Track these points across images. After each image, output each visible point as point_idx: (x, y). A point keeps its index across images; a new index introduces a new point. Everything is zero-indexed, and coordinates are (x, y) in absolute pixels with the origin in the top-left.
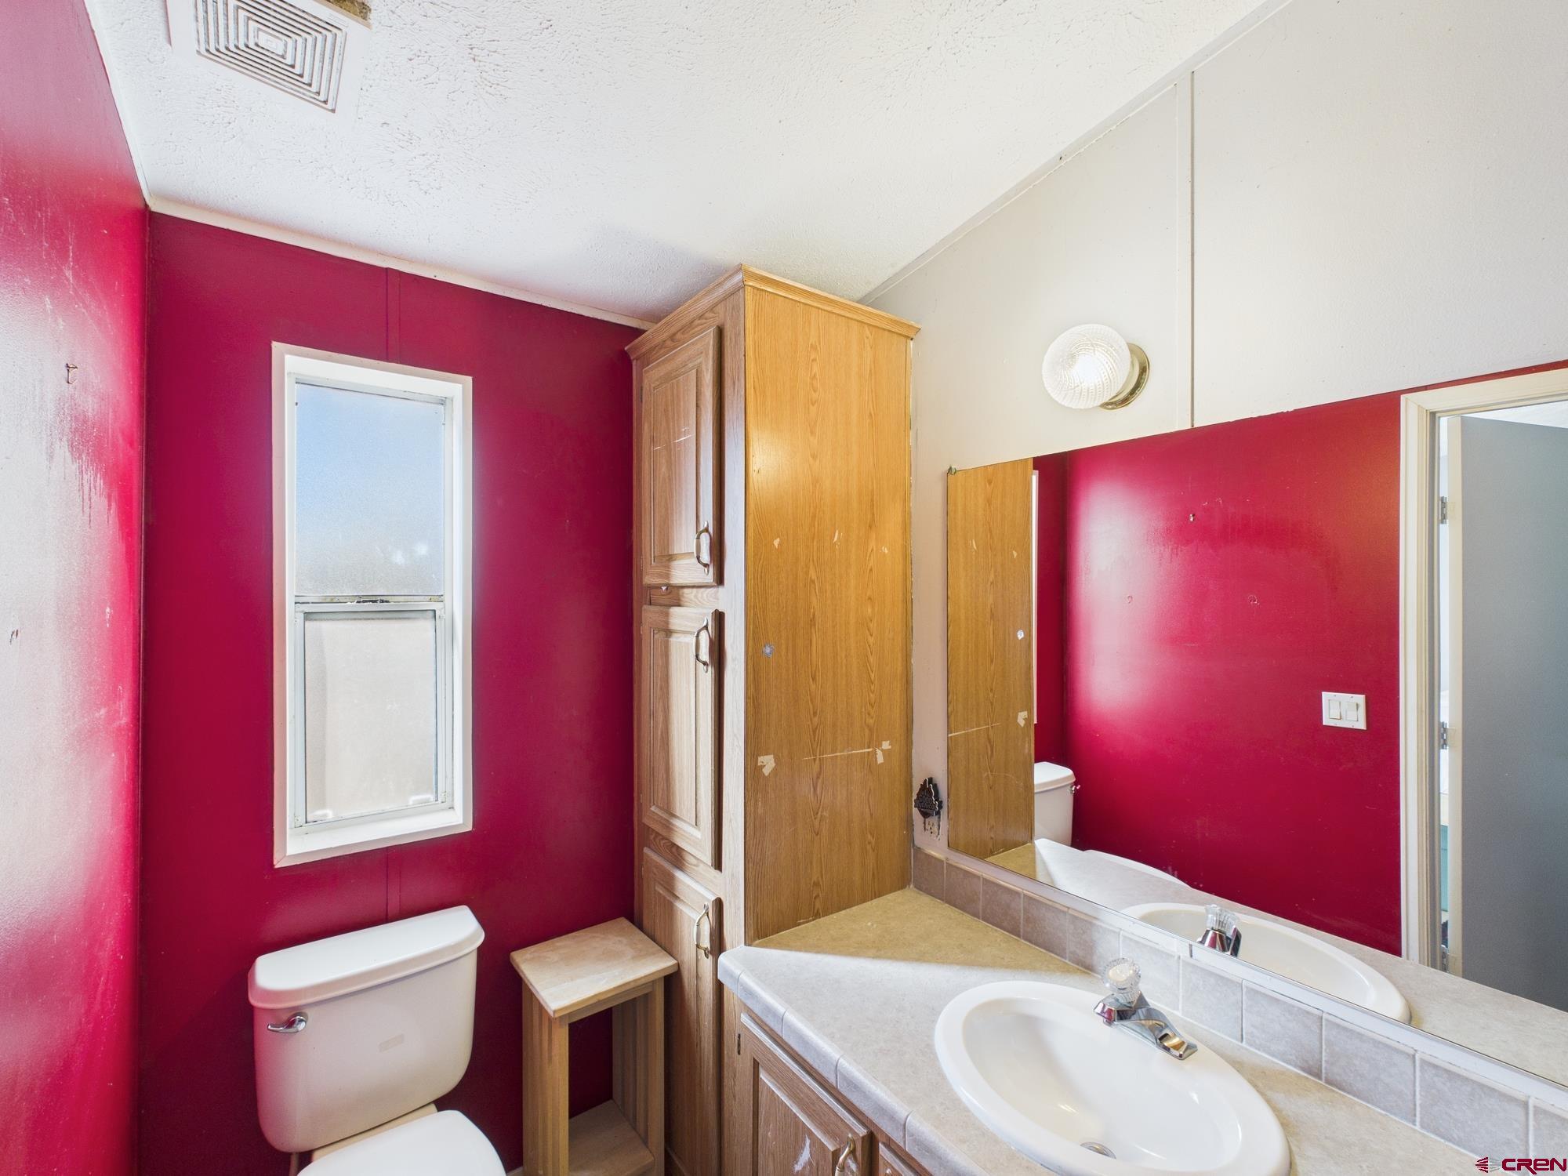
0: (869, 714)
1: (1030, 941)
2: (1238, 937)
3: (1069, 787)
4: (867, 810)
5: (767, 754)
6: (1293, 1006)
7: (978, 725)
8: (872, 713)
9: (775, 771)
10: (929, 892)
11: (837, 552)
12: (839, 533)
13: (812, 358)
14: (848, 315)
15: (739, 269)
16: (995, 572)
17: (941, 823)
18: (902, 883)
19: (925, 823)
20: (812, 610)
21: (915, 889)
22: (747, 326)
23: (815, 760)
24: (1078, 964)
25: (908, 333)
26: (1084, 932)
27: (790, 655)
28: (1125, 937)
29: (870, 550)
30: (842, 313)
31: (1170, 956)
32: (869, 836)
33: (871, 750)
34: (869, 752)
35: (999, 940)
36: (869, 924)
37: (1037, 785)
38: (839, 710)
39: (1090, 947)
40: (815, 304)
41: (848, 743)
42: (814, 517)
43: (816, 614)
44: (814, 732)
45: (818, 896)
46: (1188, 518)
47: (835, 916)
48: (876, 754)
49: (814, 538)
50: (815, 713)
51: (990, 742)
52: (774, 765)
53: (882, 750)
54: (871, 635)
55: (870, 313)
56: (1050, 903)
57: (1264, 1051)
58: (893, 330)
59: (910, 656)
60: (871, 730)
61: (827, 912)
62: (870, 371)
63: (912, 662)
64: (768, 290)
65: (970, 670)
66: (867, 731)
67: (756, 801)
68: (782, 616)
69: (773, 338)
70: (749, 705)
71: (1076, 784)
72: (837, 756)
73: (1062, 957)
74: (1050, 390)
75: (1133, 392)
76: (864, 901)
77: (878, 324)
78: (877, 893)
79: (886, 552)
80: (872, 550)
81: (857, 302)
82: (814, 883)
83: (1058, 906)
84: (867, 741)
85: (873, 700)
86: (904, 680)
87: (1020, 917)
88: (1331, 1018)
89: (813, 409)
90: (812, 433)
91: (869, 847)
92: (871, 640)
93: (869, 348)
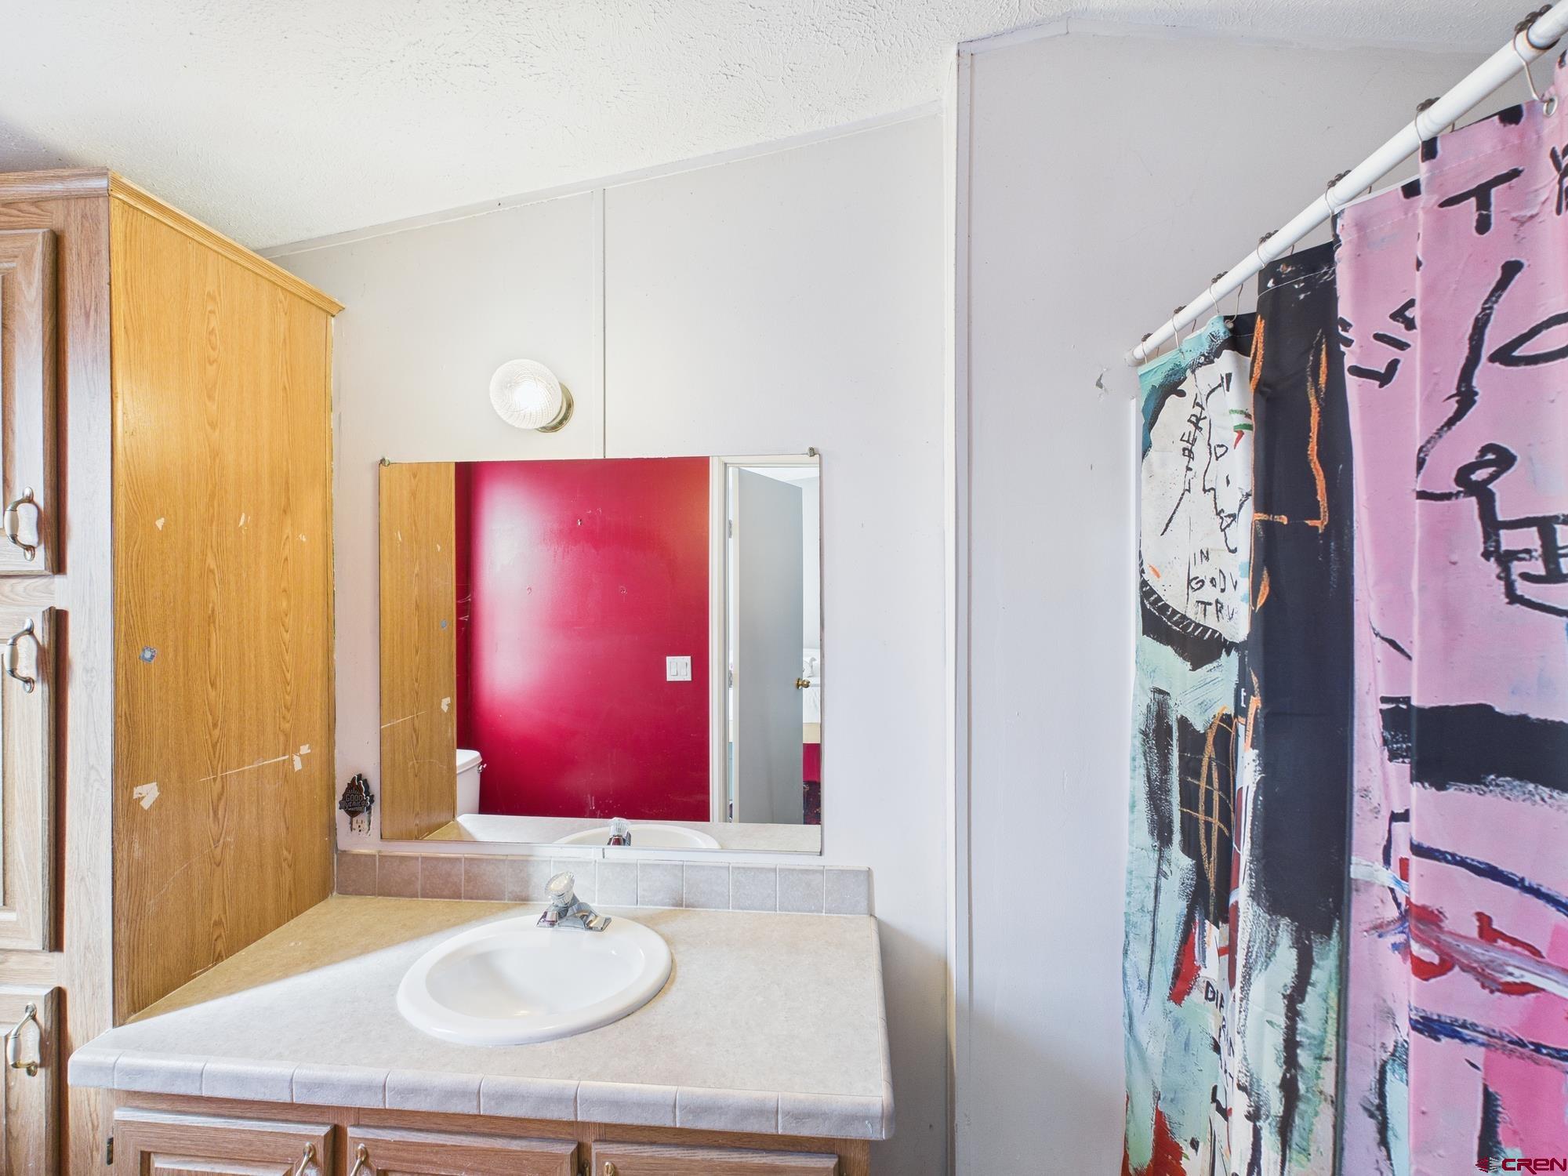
0: (284, 718)
1: (471, 898)
2: (629, 835)
3: (476, 768)
4: (283, 824)
5: (147, 782)
6: (667, 865)
7: (403, 716)
8: (288, 716)
9: (159, 803)
10: (358, 893)
11: (244, 538)
12: (246, 517)
13: (209, 308)
14: (258, 271)
15: (102, 173)
16: (420, 564)
17: (372, 818)
18: (323, 894)
19: (351, 823)
20: (211, 605)
21: (340, 895)
22: (114, 248)
23: (215, 780)
24: (516, 900)
25: (330, 310)
26: (521, 871)
27: (180, 660)
28: (555, 862)
29: (285, 537)
30: (250, 266)
31: (588, 863)
32: (285, 853)
33: (287, 757)
34: (284, 760)
35: (441, 908)
36: (292, 944)
37: (459, 766)
38: (247, 718)
39: (525, 882)
40: (215, 248)
41: (259, 754)
42: (212, 496)
43: (216, 608)
44: (214, 746)
45: (220, 936)
46: (576, 523)
47: (243, 953)
48: (293, 761)
49: (212, 522)
50: (215, 725)
51: (415, 732)
52: (157, 794)
53: (300, 756)
54: (287, 631)
55: (286, 276)
56: (490, 857)
57: (651, 904)
58: (313, 301)
59: (332, 651)
60: (286, 735)
61: (231, 951)
62: (285, 340)
63: (335, 658)
64: (147, 211)
65: (396, 661)
66: (282, 738)
67: (131, 843)
68: (168, 613)
69: (153, 271)
70: (119, 725)
71: (482, 763)
72: (244, 772)
73: (501, 899)
74: (496, 407)
75: (561, 423)
76: (279, 925)
77: (294, 291)
78: (294, 912)
79: (304, 540)
80: (288, 537)
81: (254, 251)
82: (215, 922)
83: (497, 857)
84: (281, 747)
85: (289, 704)
86: (325, 678)
87: (461, 881)
88: (688, 863)
89: (211, 370)
90: (210, 397)
91: (284, 865)
92: (287, 636)
93: (282, 314)
